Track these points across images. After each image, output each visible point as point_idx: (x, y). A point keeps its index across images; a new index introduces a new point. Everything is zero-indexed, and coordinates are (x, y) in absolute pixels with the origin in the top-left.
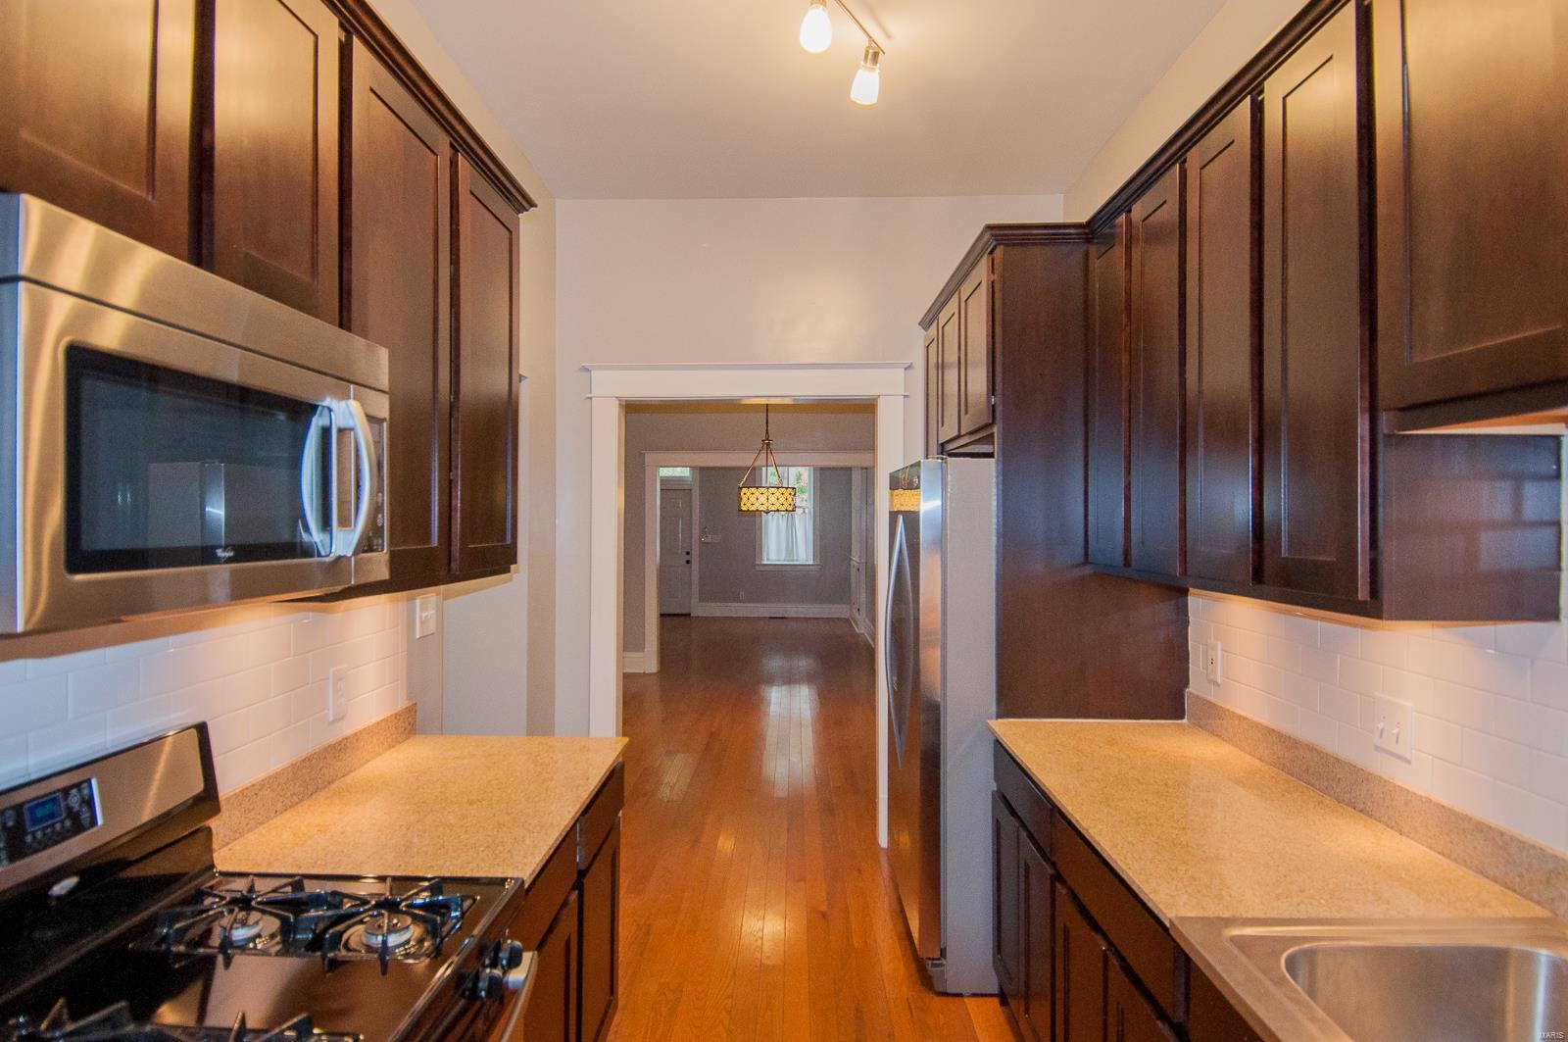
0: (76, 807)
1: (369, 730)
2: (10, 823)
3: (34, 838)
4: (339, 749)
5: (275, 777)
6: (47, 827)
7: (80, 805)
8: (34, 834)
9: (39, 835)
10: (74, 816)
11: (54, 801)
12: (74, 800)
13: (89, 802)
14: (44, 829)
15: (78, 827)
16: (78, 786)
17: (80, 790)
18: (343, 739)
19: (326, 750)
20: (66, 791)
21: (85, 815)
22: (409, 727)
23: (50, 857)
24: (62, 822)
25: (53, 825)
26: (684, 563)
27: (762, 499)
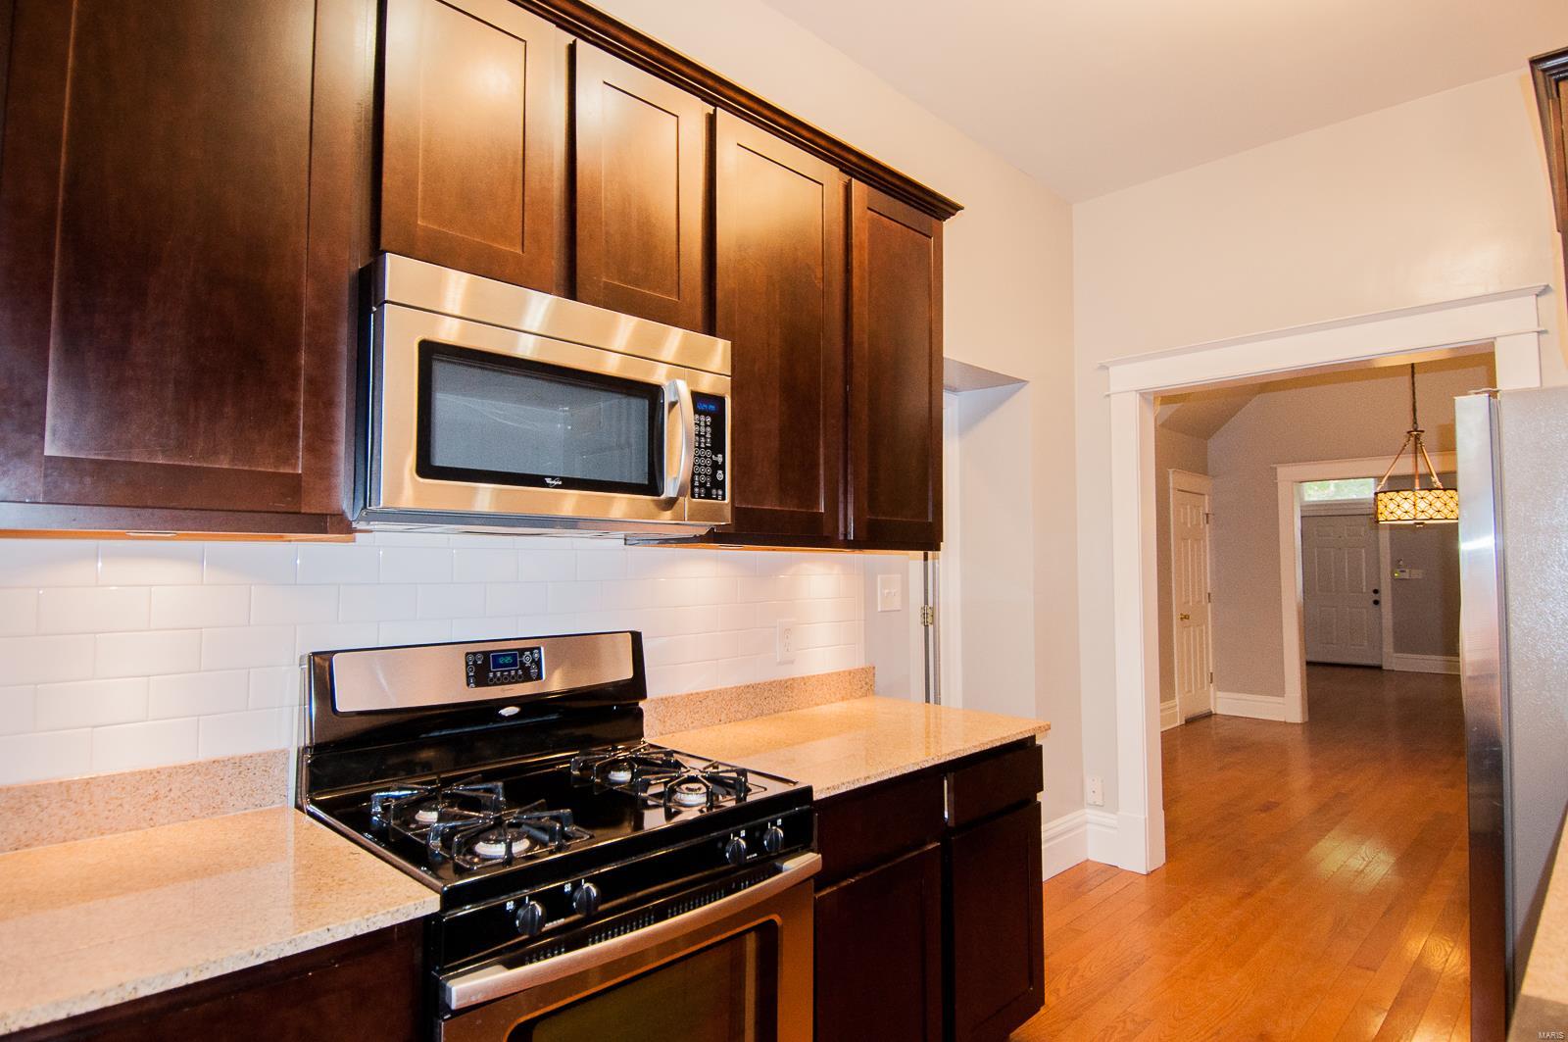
0: (528, 664)
1: (821, 680)
2: (479, 662)
3: (495, 675)
4: (786, 687)
5: (720, 693)
6: (506, 671)
7: (531, 663)
8: (495, 673)
9: (499, 674)
10: (526, 670)
11: (514, 656)
12: (527, 659)
13: (538, 663)
14: (502, 672)
15: (527, 677)
16: (531, 650)
17: (532, 654)
18: (789, 679)
19: (771, 683)
20: (522, 651)
21: (534, 671)
22: (867, 687)
23: (503, 690)
24: (517, 671)
25: (509, 671)
26: (1371, 602)
27: (1407, 506)
